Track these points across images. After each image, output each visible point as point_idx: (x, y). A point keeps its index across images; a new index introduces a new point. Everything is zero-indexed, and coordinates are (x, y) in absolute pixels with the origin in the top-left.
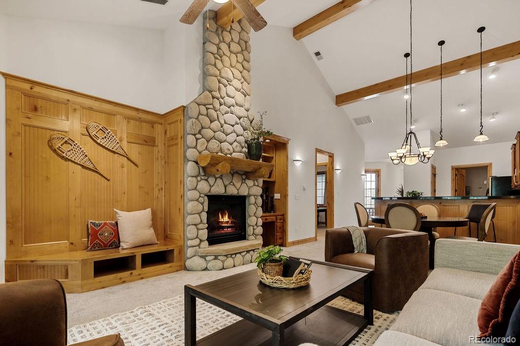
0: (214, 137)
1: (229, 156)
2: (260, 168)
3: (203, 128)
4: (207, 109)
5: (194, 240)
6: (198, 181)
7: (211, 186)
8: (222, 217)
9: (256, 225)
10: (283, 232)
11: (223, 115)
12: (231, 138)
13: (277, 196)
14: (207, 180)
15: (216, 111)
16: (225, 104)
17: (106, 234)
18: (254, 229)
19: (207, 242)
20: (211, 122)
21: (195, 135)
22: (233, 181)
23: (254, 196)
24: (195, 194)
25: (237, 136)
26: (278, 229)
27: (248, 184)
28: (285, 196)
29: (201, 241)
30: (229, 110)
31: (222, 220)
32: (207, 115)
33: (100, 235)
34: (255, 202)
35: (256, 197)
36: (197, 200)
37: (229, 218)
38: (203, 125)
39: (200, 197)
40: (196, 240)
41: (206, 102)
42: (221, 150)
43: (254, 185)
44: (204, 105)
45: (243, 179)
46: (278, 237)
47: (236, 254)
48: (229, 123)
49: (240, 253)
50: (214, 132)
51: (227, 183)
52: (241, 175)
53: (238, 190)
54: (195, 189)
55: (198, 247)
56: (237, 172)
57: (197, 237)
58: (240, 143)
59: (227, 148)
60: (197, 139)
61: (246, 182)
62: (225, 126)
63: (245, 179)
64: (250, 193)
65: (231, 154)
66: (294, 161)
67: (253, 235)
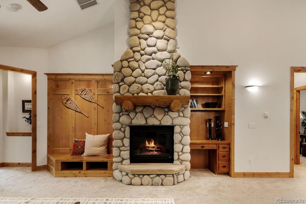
0: (134, 82)
1: (150, 94)
3: (125, 77)
4: (129, 62)
5: (117, 158)
6: (120, 116)
7: (132, 119)
9: (182, 151)
10: (229, 161)
11: (144, 63)
12: (152, 80)
13: (226, 124)
14: (128, 115)
15: (137, 61)
16: (146, 54)
17: (80, 147)
18: (179, 156)
19: (129, 161)
20: (133, 71)
21: (118, 83)
22: (155, 114)
23: (180, 125)
24: (118, 125)
25: (159, 76)
26: (221, 157)
27: (172, 116)
29: (123, 159)
30: (150, 57)
31: (149, 146)
32: (129, 67)
33: (76, 147)
34: (181, 132)
35: (181, 127)
36: (120, 130)
38: (125, 75)
39: (122, 127)
40: (119, 158)
41: (127, 57)
42: (142, 91)
43: (179, 116)
44: (127, 60)
45: (165, 112)
46: (221, 166)
47: (144, 175)
48: (149, 68)
50: (136, 78)
51: (147, 116)
52: (164, 108)
53: (160, 121)
54: (118, 121)
55: (121, 163)
56: (156, 107)
57: (120, 156)
58: (161, 82)
59: (147, 88)
60: (120, 86)
61: (169, 114)
62: (146, 71)
63: (168, 112)
64: (174, 123)
65: (152, 93)
66: (246, 87)
67: (179, 160)
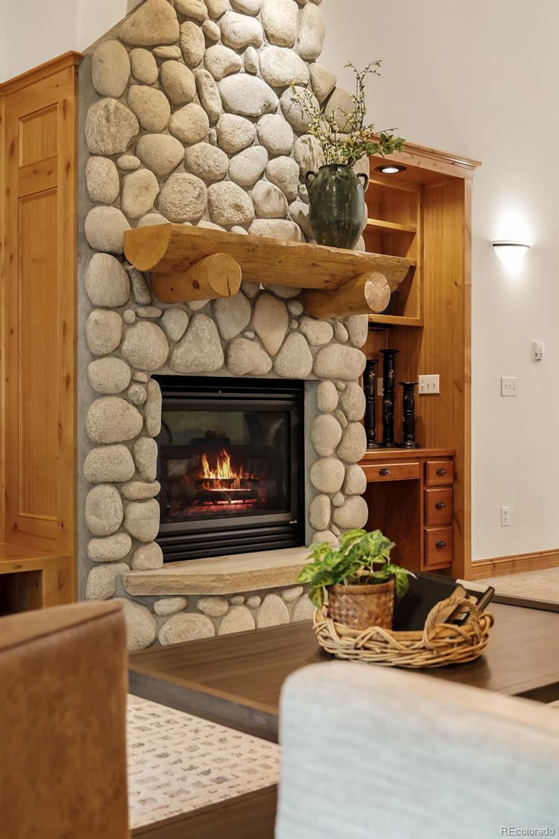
0: (185, 165)
1: (239, 230)
2: (356, 276)
3: (143, 130)
4: (161, 60)
5: (111, 540)
6: (127, 325)
7: (173, 344)
8: (213, 467)
9: (343, 489)
10: (450, 524)
11: (217, 80)
12: (249, 162)
13: (428, 383)
14: (157, 321)
15: (192, 66)
16: (225, 40)
18: (334, 507)
19: (156, 550)
20: (175, 106)
21: (115, 157)
22: (258, 326)
23: (336, 380)
25: (272, 155)
26: (432, 511)
27: (312, 336)
28: (457, 383)
29: (137, 542)
30: (239, 59)
31: (213, 476)
32: (161, 83)
34: (340, 406)
35: (342, 385)
36: (124, 394)
37: (234, 467)
38: (146, 119)
39: (133, 381)
40: (120, 537)
41: (156, 36)
42: (211, 211)
43: (336, 339)
44: (150, 48)
45: (291, 317)
46: (432, 542)
47: (263, 594)
48: (237, 108)
49: (279, 591)
50: (186, 143)
51: (231, 331)
52: (286, 301)
53: (273, 358)
54: (117, 352)
55: (126, 565)
56: (268, 292)
57: (122, 528)
58: (279, 181)
59: (231, 200)
60: (123, 172)
61: (304, 328)
62: (227, 120)
63: (299, 319)
64: (321, 371)
65: (246, 225)
66: (494, 245)
67: (334, 527)
